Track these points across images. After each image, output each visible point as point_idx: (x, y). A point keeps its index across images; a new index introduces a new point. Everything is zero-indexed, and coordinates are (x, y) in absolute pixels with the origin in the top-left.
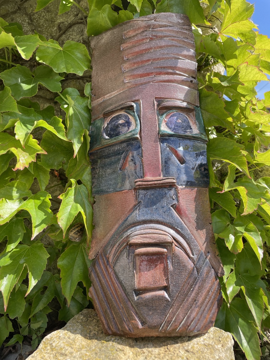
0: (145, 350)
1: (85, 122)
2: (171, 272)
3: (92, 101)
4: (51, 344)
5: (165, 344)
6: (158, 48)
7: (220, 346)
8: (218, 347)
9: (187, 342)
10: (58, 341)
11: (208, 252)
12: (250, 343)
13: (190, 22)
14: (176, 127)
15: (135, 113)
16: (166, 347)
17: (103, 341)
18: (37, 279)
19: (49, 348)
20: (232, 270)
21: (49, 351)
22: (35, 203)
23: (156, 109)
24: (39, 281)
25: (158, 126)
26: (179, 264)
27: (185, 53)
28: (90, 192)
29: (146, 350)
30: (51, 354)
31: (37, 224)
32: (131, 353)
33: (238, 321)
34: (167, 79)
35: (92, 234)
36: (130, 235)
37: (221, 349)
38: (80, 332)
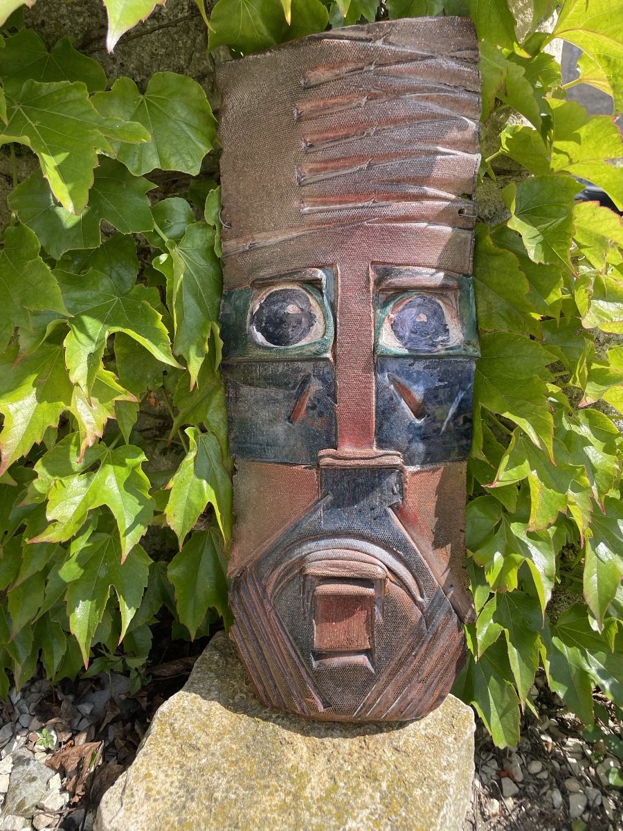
0: (327, 741)
1: (210, 291)
2: (378, 626)
3: (222, 238)
4: (171, 724)
5: (362, 731)
6: (387, 124)
7: (450, 739)
8: (448, 742)
9: (398, 729)
10: (182, 717)
11: (452, 586)
12: (504, 718)
13: (476, 36)
14: (413, 335)
15: (325, 297)
16: (363, 737)
17: (257, 719)
18: (135, 608)
19: (168, 731)
20: (491, 595)
21: (169, 738)
22: (117, 476)
23: (371, 292)
24: (137, 610)
25: (373, 334)
26: (394, 614)
27: (455, 134)
28: (224, 447)
29: (330, 742)
30: (173, 746)
31: (127, 526)
32: (305, 749)
33: (488, 680)
34: (402, 213)
35: (232, 532)
36: (306, 555)
37: (452, 745)
38: (217, 694)
